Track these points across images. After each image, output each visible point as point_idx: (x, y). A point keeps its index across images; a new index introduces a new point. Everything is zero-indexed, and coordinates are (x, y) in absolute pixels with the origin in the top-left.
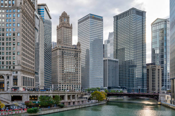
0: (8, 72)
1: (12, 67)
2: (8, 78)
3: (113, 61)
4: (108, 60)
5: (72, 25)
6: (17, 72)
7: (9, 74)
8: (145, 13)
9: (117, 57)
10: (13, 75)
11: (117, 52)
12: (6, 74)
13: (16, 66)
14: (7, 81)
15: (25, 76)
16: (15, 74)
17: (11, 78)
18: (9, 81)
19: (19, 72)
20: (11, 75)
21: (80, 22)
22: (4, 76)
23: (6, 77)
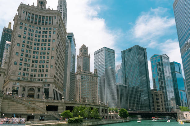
0: (40, 84)
1: (44, 80)
2: (39, 90)
3: (123, 86)
4: (119, 86)
5: (90, 55)
6: (49, 85)
7: (40, 86)
8: (146, 50)
9: (126, 83)
10: (45, 87)
11: (126, 80)
12: (38, 86)
13: (48, 78)
14: (38, 94)
15: (57, 90)
16: (47, 87)
17: (42, 90)
18: (39, 94)
19: (51, 84)
20: (43, 87)
21: (96, 53)
22: (35, 89)
23: (36, 90)
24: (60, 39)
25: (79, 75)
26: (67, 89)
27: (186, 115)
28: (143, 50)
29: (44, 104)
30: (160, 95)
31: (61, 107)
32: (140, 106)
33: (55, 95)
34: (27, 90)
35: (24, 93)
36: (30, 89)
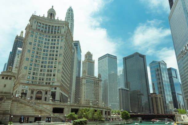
0: (48, 87)
1: (51, 84)
2: (46, 93)
3: (125, 90)
4: (121, 89)
5: (94, 60)
6: (55, 88)
7: (48, 89)
8: (145, 56)
9: (127, 87)
10: (52, 91)
11: (127, 84)
12: (45, 89)
13: (55, 82)
14: (45, 96)
15: (63, 93)
16: (54, 90)
17: (49, 93)
18: (47, 97)
19: (58, 88)
20: (50, 90)
21: (100, 59)
22: (42, 92)
23: (44, 93)
24: (67, 47)
25: (84, 79)
26: (72, 92)
27: (184, 117)
28: (143, 57)
29: (51, 106)
30: (159, 99)
31: (66, 110)
32: (141, 109)
33: (61, 98)
34: (35, 92)
35: (33, 96)
36: (38, 92)
